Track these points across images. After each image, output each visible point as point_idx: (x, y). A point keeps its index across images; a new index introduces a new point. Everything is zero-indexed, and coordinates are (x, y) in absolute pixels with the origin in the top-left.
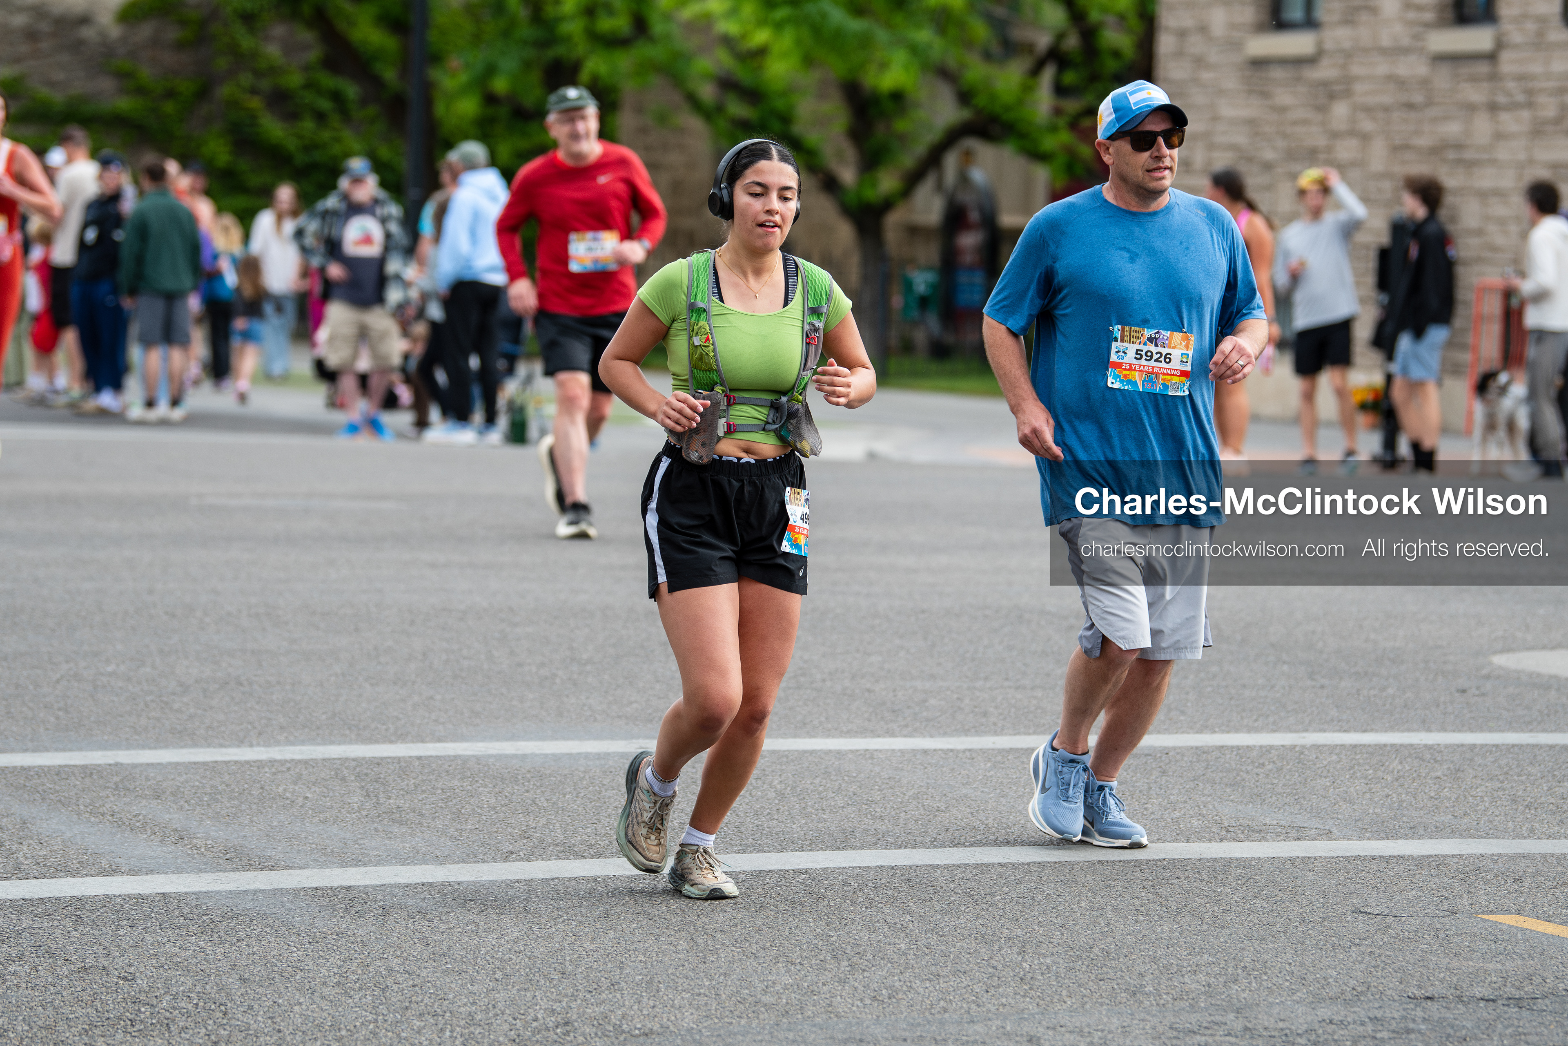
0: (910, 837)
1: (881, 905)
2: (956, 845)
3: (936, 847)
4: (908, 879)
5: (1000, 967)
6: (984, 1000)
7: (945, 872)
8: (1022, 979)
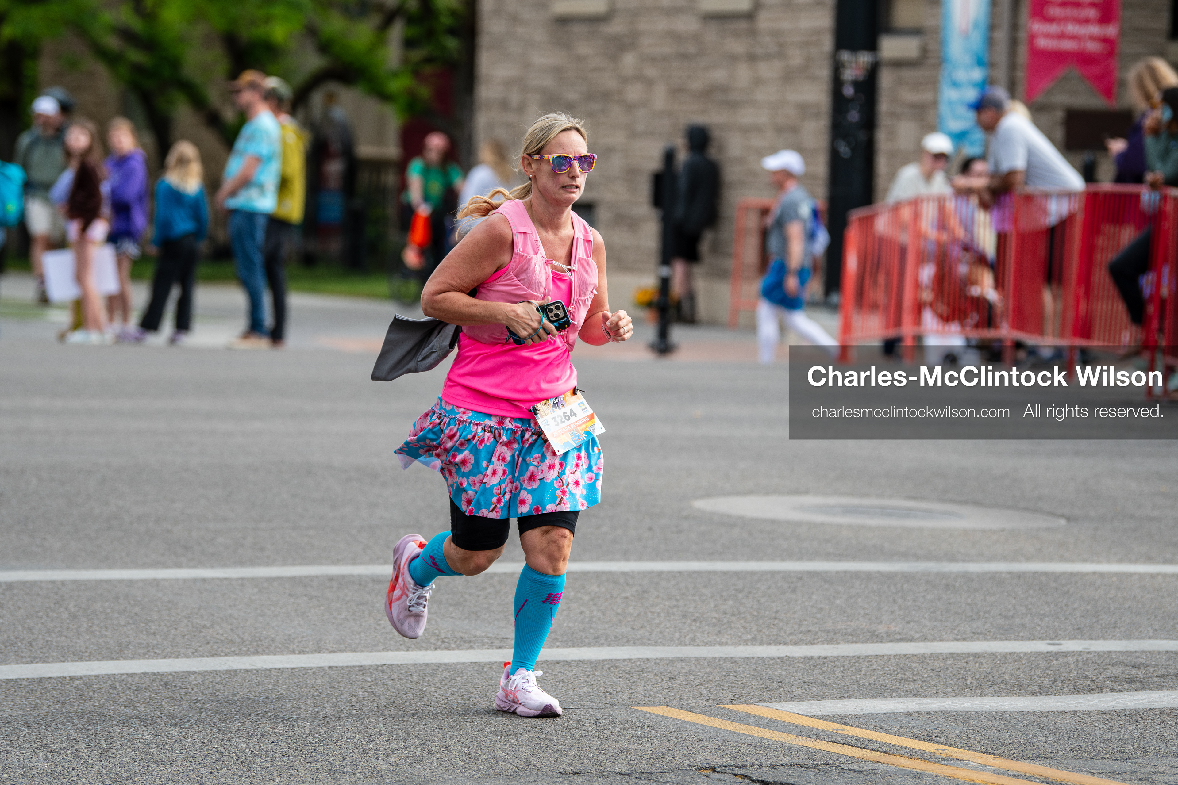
0: (175, 649)
1: (138, 705)
2: (213, 655)
3: (196, 657)
4: (166, 683)
5: (226, 753)
6: (207, 780)
7: (199, 677)
8: (242, 762)
